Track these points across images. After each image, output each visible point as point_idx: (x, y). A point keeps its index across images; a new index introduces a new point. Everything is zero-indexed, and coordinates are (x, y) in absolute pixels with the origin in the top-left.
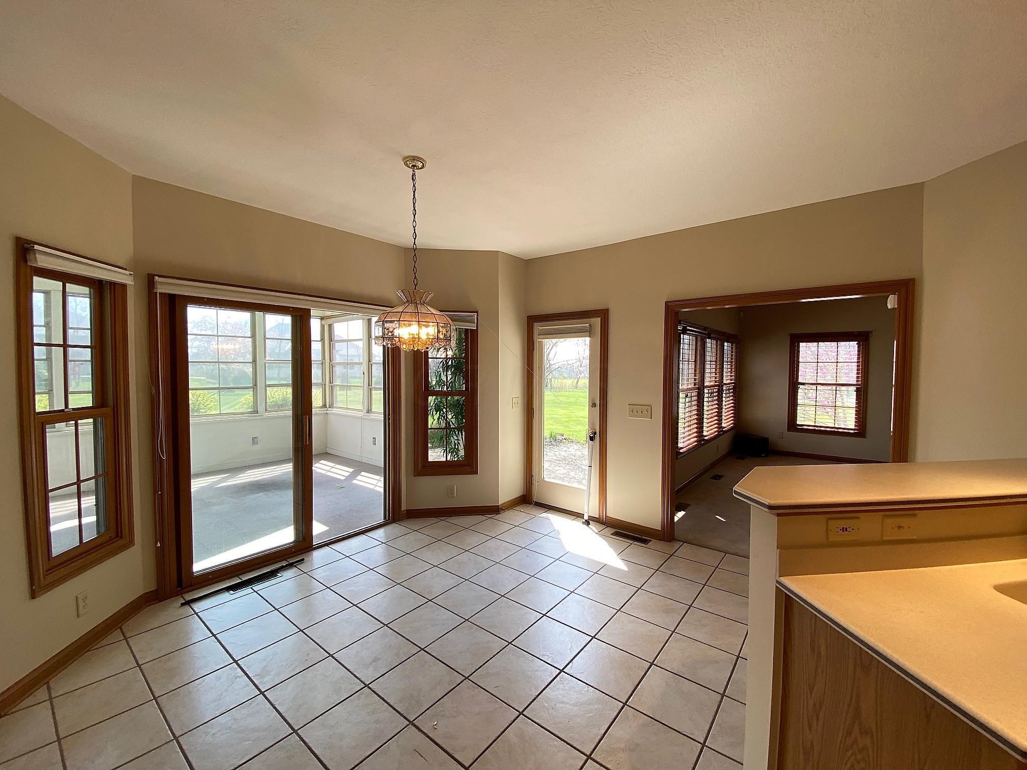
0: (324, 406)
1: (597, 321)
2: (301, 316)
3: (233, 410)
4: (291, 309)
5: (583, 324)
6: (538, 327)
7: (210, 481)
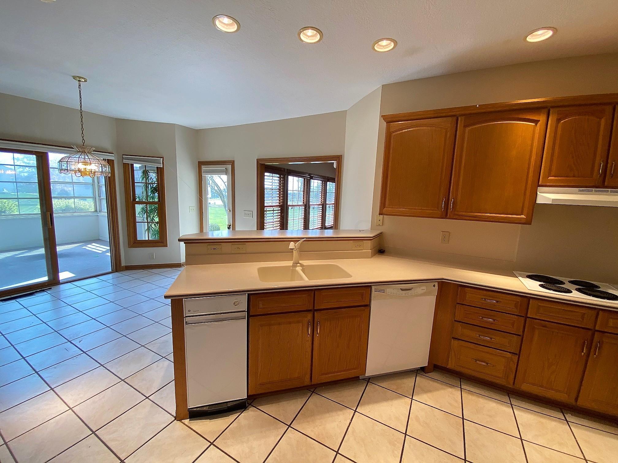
0: (96, 211)
1: (229, 167)
2: (42, 156)
3: (29, 212)
4: (34, 152)
5: (222, 168)
6: (204, 168)
7: (13, 254)
